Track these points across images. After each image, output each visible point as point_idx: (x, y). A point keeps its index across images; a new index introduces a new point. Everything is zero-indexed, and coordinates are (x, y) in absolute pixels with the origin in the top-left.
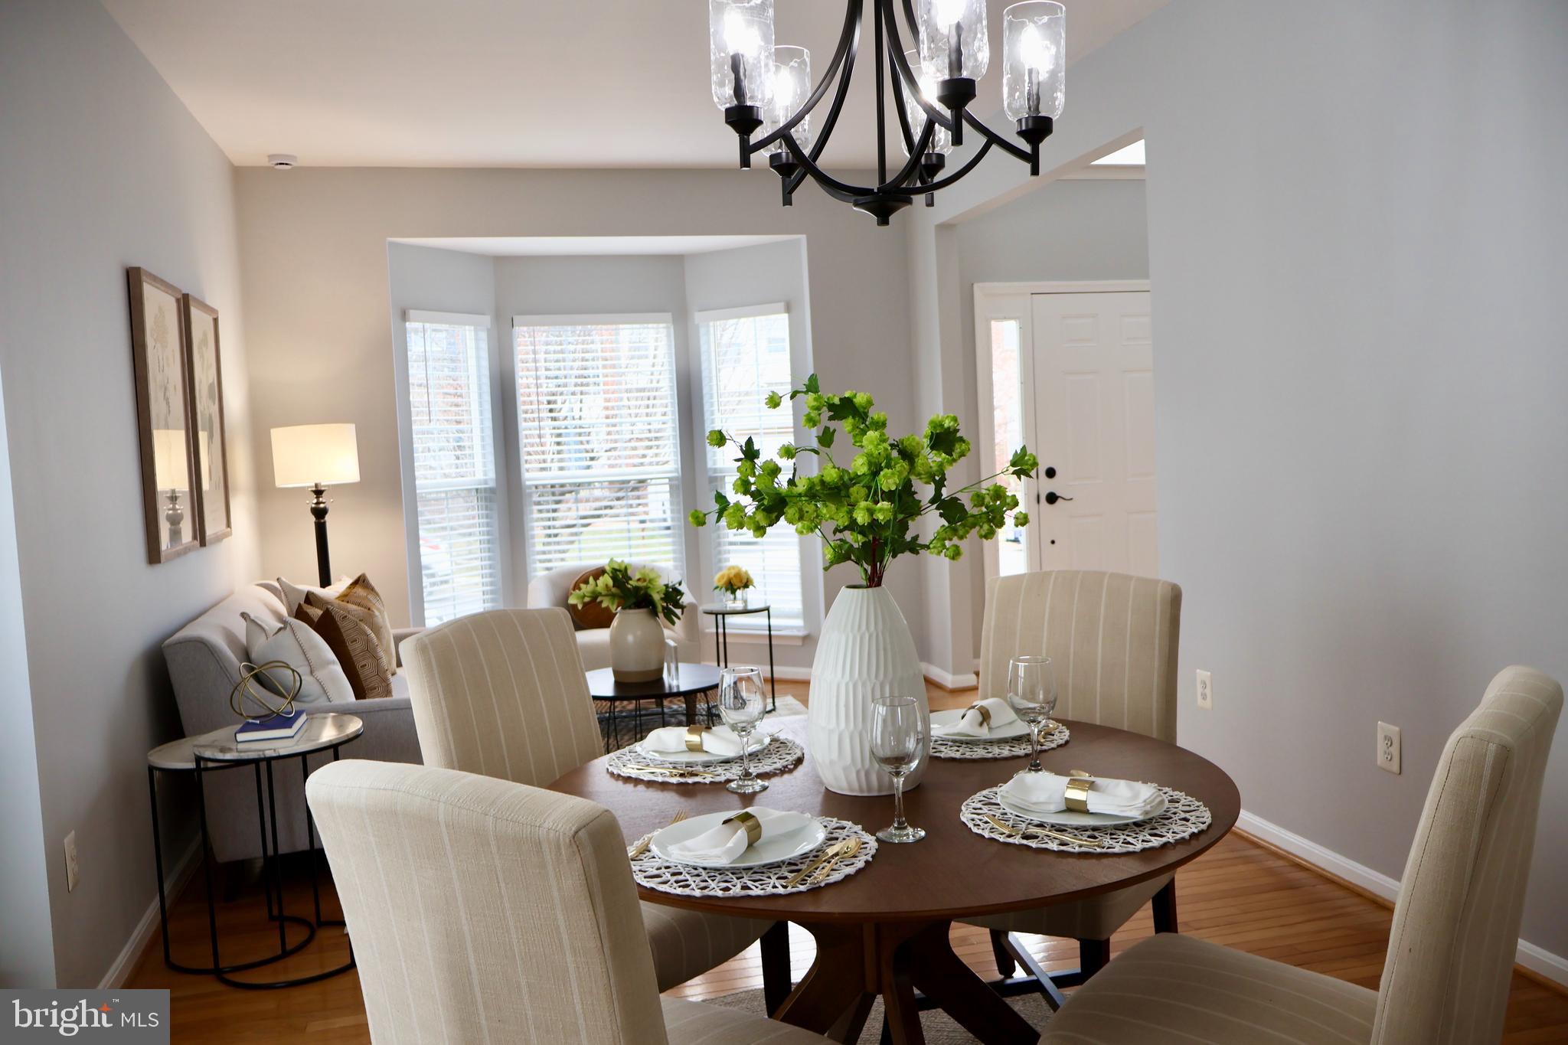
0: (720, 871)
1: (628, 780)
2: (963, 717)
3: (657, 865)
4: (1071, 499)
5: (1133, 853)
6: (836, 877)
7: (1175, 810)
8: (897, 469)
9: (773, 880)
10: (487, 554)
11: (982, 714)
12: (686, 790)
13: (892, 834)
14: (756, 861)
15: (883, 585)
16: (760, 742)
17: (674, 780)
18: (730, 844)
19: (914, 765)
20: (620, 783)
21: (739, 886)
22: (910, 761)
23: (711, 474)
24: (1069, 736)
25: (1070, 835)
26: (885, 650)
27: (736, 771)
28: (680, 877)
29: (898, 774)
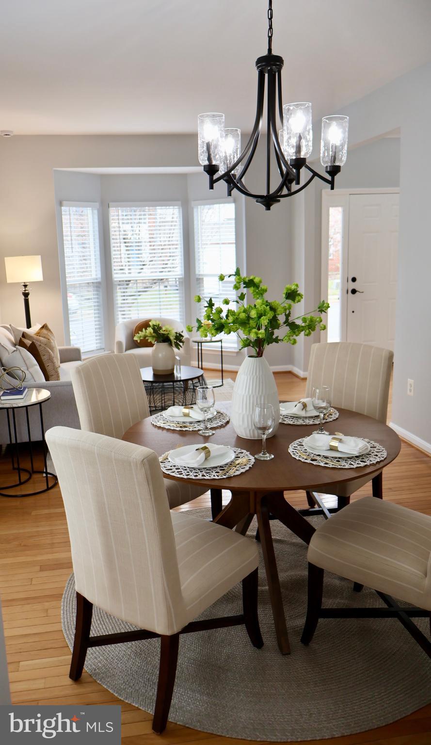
0: (194, 469)
1: (159, 428)
2: (296, 406)
3: (170, 465)
4: (363, 292)
5: (353, 468)
6: (238, 473)
7: (373, 451)
8: (268, 316)
9: (214, 473)
10: (97, 311)
11: (303, 406)
12: (183, 433)
13: (261, 456)
14: (208, 466)
15: (263, 356)
16: (213, 414)
17: (178, 429)
18: (198, 459)
19: (270, 430)
20: (156, 429)
21: (201, 475)
22: (269, 429)
23: (197, 277)
24: (339, 416)
25: (330, 460)
26: (262, 383)
27: (202, 426)
28: (179, 470)
29: (264, 434)
